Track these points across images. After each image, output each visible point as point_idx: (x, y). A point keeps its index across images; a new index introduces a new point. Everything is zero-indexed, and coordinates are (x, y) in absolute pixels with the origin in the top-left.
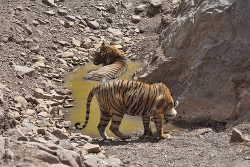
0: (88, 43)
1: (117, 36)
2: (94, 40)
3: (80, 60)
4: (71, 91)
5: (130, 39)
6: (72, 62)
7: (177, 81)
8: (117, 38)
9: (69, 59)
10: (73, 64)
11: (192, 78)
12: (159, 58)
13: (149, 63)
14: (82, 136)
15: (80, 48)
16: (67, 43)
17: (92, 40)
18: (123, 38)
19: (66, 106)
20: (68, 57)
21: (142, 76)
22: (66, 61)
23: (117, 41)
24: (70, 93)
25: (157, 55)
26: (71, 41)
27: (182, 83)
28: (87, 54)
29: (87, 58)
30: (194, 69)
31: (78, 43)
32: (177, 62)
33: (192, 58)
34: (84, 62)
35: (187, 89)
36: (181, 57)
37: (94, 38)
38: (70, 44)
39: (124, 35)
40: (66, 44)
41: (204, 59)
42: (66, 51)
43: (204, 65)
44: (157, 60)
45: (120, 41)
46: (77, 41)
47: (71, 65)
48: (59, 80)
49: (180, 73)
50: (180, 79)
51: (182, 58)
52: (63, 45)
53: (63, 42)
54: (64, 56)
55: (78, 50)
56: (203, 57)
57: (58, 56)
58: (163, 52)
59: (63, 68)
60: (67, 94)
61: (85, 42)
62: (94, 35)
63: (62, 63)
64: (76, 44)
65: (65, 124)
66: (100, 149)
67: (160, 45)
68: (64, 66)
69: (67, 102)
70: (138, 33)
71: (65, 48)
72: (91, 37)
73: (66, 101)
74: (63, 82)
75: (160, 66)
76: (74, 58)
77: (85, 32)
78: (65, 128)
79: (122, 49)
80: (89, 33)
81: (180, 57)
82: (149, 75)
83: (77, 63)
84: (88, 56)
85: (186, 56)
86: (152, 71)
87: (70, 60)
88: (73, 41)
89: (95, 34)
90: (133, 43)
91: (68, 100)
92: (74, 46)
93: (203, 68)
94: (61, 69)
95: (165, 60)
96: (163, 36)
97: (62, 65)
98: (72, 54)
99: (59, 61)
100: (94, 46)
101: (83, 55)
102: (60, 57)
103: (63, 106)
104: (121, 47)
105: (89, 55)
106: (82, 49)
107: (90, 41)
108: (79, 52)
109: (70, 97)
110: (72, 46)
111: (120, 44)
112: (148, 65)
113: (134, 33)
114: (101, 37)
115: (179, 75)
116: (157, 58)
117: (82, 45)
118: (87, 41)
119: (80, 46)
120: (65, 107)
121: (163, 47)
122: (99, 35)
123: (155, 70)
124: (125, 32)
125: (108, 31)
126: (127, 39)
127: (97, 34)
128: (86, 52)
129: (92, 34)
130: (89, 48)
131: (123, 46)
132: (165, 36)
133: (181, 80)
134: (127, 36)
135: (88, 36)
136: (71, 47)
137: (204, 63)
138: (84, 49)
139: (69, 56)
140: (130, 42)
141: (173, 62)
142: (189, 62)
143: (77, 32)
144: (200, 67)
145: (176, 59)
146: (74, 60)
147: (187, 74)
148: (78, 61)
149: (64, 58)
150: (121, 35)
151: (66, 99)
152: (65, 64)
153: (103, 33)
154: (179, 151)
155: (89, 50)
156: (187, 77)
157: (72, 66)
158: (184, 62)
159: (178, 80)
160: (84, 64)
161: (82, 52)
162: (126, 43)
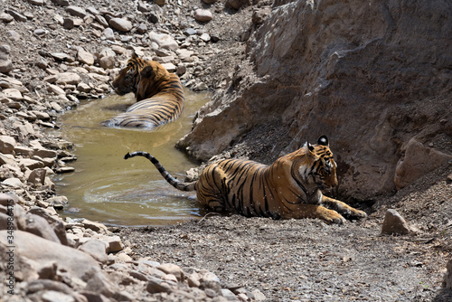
0: (110, 58)
1: (167, 48)
2: (120, 54)
3: (92, 89)
4: (71, 143)
5: (192, 53)
6: (76, 91)
7: (279, 123)
8: (165, 51)
9: (71, 86)
10: (78, 96)
11: (307, 115)
12: (245, 79)
13: (226, 90)
14: (86, 222)
15: (92, 67)
16: (68, 57)
17: (118, 53)
18: (179, 51)
19: (59, 169)
20: (68, 83)
21: (211, 115)
22: (64, 89)
23: (165, 55)
24: (69, 147)
25: (240, 74)
26: (75, 53)
27: (289, 125)
28: (107, 78)
29: (107, 86)
30: (313, 97)
31: (89, 58)
32: (280, 85)
33: (308, 77)
34: (100, 92)
35: (299, 136)
36: (289, 74)
37: (121, 50)
38: (73, 59)
39: (180, 45)
40: (65, 59)
41: (332, 77)
42: (65, 71)
43: (332, 87)
44: (241, 82)
45: (172, 56)
46: (88, 53)
47: (73, 97)
48: (48, 124)
49: (286, 107)
50: (284, 118)
51: (290, 77)
52: (58, 61)
53: (61, 55)
54: (60, 80)
55: (89, 70)
56: (330, 73)
57: (48, 81)
58: (252, 67)
59: (58, 103)
60: (63, 149)
61: (102, 56)
62: (122, 44)
63: (56, 94)
64: (85, 60)
65: (55, 202)
66: (122, 245)
67: (248, 56)
68: (60, 99)
69: (63, 163)
70: (207, 42)
71: (63, 66)
72: (115, 47)
73: (60, 161)
74: (56, 128)
75: (246, 93)
76: (81, 84)
77: (103, 38)
78: (55, 208)
79: (175, 71)
80: (112, 40)
81: (285, 75)
82: (225, 112)
83: (85, 94)
84: (107, 83)
85: (298, 74)
86: (231, 104)
87: (73, 89)
88: (79, 54)
89: (123, 42)
90: (197, 60)
91: (64, 159)
92: (82, 63)
93: (329, 94)
94: (54, 105)
95: (256, 82)
96: (255, 40)
97: (57, 97)
98: (76, 77)
99: (50, 90)
100: (120, 64)
101: (99, 80)
102: (53, 82)
103: (54, 170)
104: (174, 67)
105: (110, 80)
106: (97, 69)
107: (113, 54)
108: (91, 75)
109: (68, 153)
110: (77, 63)
111: (172, 62)
112: (222, 95)
113: (198, 42)
114: (134, 48)
115: (283, 111)
116: (241, 79)
117: (98, 63)
118: (108, 54)
119: (92, 62)
120: (58, 173)
121: (253, 59)
122: (131, 44)
123: (237, 102)
124: (181, 40)
125: (148, 38)
126: (185, 53)
127: (127, 42)
128: (105, 75)
129: (117, 42)
130: (111, 67)
131: (177, 65)
132: (258, 39)
133: (287, 120)
134: (185, 47)
135: (109, 45)
136: (76, 65)
137: (331, 84)
138: (101, 70)
139: (70, 80)
140: (192, 58)
141: (271, 86)
142: (303, 85)
143: (89, 37)
144: (325, 93)
145: (277, 79)
146: (81, 89)
147: (298, 108)
148: (88, 91)
149: (59, 84)
150: (174, 45)
151: (60, 157)
152: (63, 94)
153: (139, 41)
154: (279, 250)
155: (111, 71)
156: (298, 113)
157: (76, 100)
158: (292, 85)
159: (281, 120)
160: (100, 97)
161: (96, 75)
162: (184, 61)
